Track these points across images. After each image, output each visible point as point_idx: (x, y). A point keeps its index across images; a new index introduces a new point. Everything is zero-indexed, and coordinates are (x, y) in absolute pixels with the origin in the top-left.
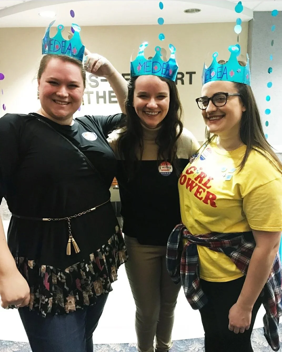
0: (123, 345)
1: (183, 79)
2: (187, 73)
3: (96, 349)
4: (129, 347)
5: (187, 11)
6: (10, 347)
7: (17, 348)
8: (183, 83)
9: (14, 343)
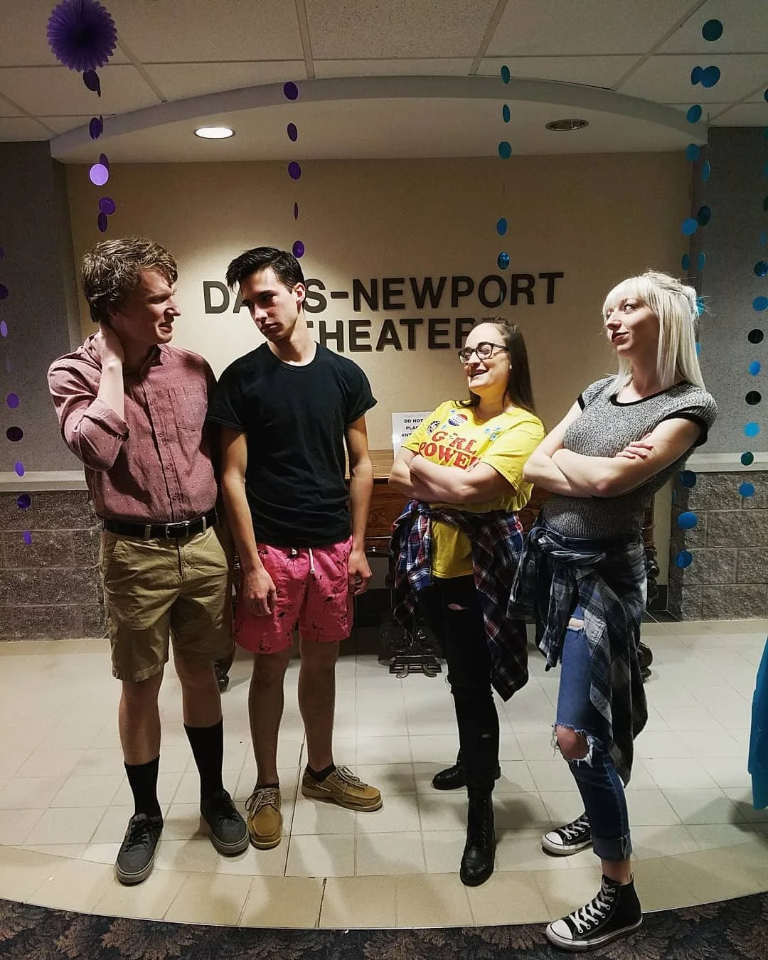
0: (447, 932)
1: (532, 290)
2: (542, 276)
3: (385, 941)
4: (464, 935)
5: (553, 126)
6: (170, 937)
7: (190, 938)
8: (531, 301)
9: (179, 927)
